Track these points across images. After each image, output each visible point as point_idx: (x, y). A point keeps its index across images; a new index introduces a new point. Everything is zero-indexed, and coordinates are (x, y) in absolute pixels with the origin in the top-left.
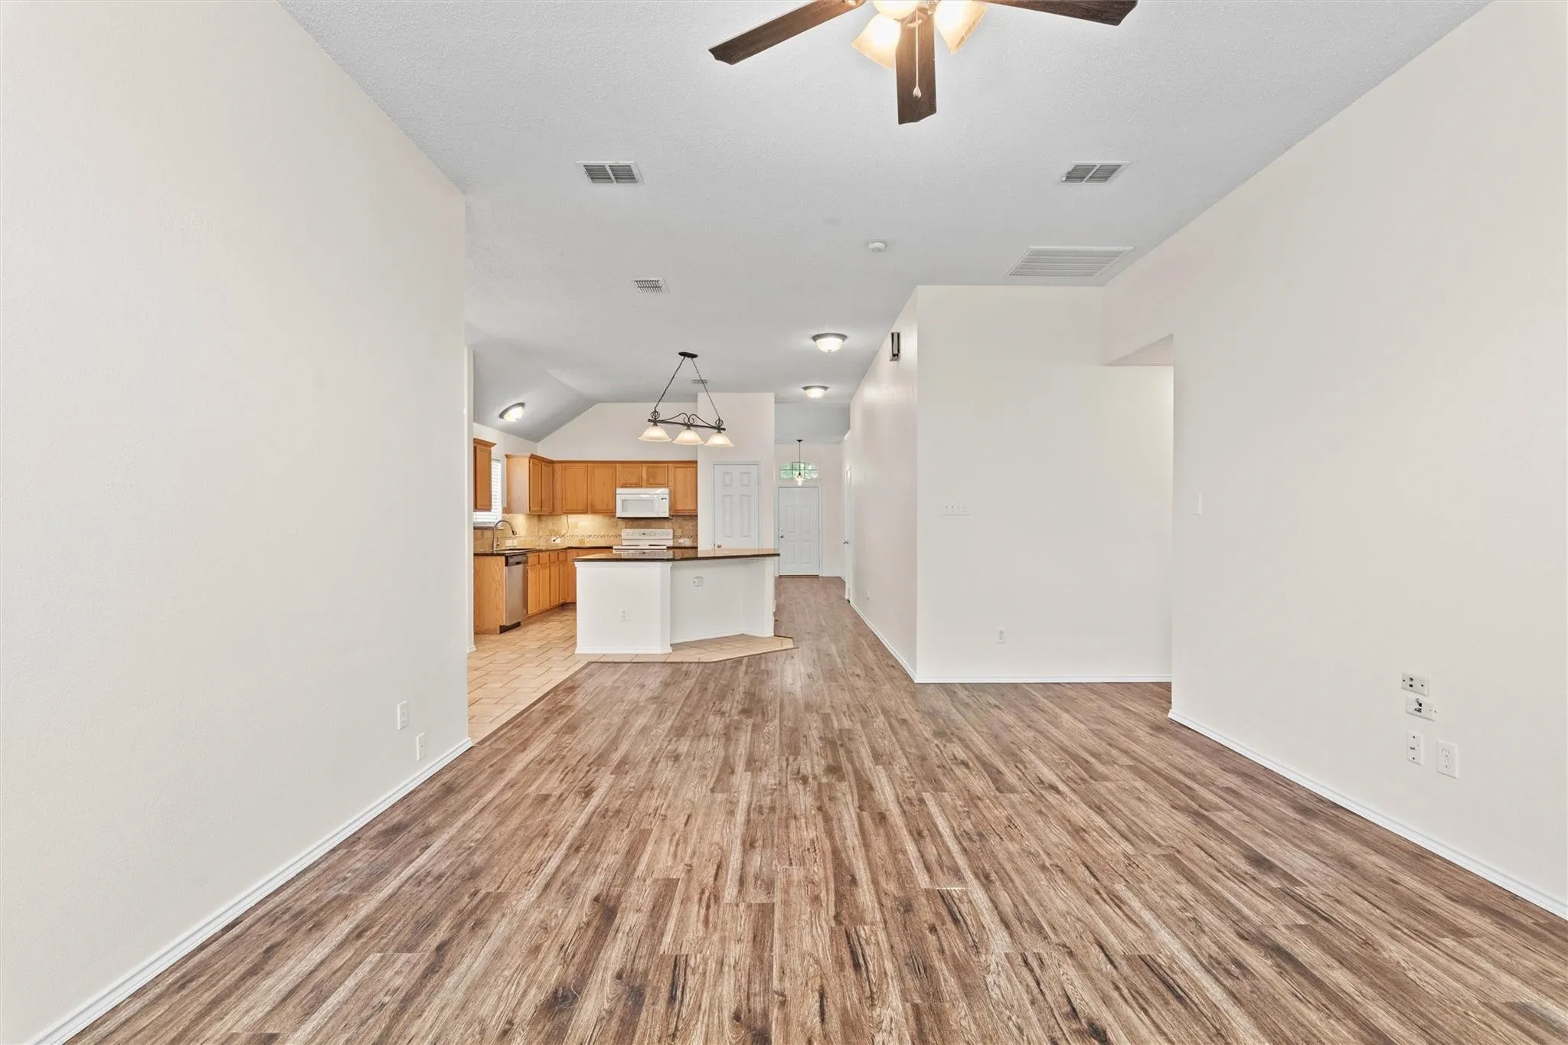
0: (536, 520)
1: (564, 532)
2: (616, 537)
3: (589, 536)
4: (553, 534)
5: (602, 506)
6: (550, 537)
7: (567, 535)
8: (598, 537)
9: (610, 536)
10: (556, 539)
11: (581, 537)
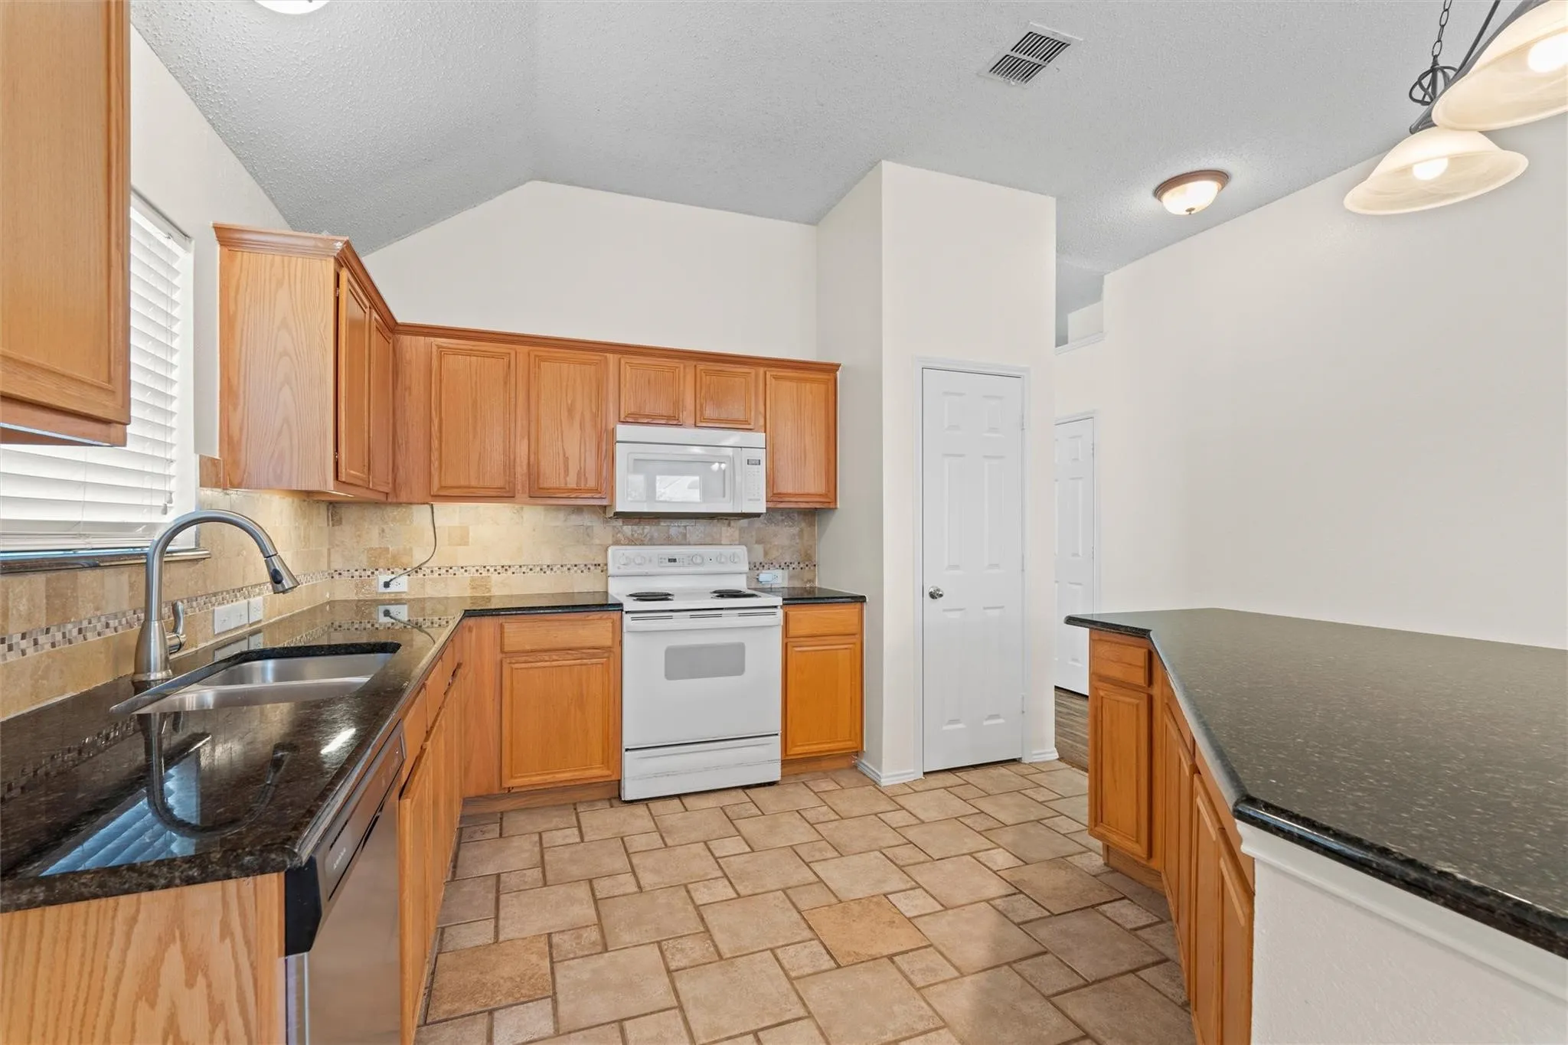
0: (321, 517)
1: (419, 557)
2: (587, 570)
3: (503, 567)
4: (382, 563)
5: (565, 478)
6: (369, 573)
7: (432, 567)
8: (531, 570)
9: (569, 566)
10: (391, 580)
11: (477, 571)
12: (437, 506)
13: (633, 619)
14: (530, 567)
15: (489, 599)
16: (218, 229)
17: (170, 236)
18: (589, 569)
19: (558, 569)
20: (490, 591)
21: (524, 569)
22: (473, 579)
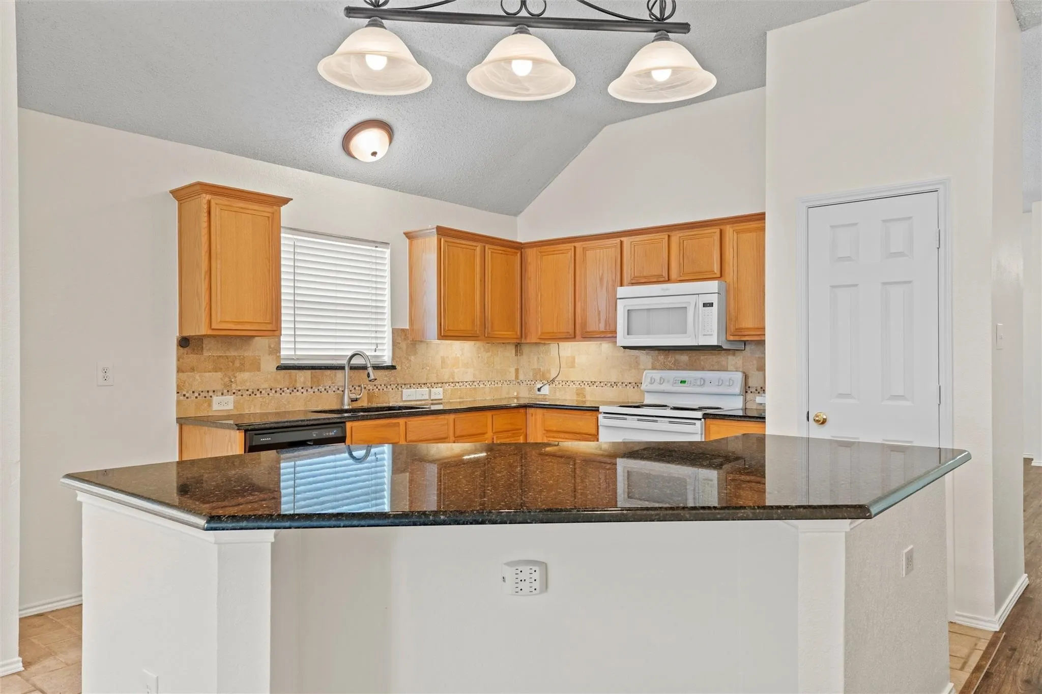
1: (553, 374)
2: (637, 387)
3: (591, 382)
4: (538, 377)
5: (599, 324)
6: (533, 383)
7: (559, 381)
8: (606, 385)
9: (626, 383)
10: (541, 387)
11: (579, 384)
12: (561, 344)
13: (605, 418)
14: (605, 383)
15: (585, 402)
16: (405, 234)
17: (376, 247)
18: (638, 386)
19: (620, 385)
20: (585, 397)
21: (602, 384)
22: (577, 389)
